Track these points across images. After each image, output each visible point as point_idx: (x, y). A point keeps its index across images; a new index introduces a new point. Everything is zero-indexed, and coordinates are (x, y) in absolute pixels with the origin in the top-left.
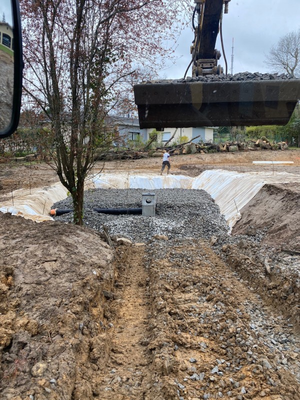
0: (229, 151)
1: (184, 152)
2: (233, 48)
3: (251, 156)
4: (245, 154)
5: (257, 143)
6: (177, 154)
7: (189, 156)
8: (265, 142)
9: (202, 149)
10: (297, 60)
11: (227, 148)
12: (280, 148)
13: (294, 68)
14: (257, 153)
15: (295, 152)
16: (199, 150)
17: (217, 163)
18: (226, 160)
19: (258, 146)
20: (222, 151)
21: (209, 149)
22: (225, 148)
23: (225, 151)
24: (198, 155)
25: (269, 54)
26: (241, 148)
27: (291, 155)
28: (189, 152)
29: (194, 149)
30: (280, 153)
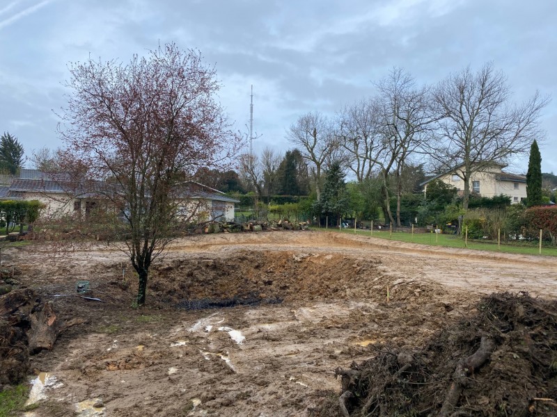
0: (252, 231)
1: (206, 231)
2: (252, 96)
3: (274, 236)
4: (268, 234)
5: (279, 223)
6: (199, 233)
7: (211, 236)
8: (287, 222)
9: (225, 228)
10: (315, 139)
11: (251, 227)
12: (301, 229)
13: (314, 147)
14: (279, 233)
15: (314, 233)
16: (222, 230)
17: (242, 243)
18: (250, 240)
19: (280, 226)
20: (246, 231)
21: (233, 228)
22: (248, 228)
23: (249, 231)
24: (222, 235)
26: (264, 228)
27: (311, 235)
28: (212, 232)
29: (217, 228)
30: (301, 233)
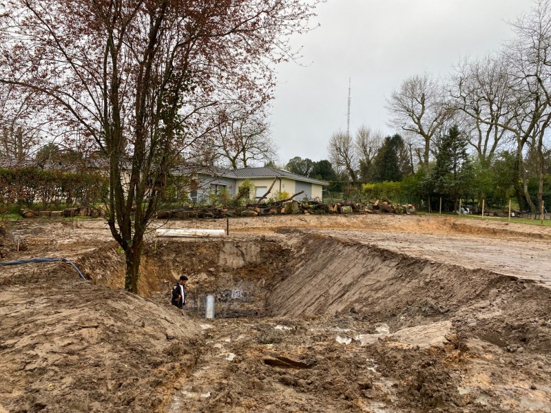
0: (340, 213)
1: (283, 211)
2: (350, 89)
3: (368, 220)
4: (361, 217)
5: (376, 204)
6: (273, 214)
7: (289, 217)
8: (386, 203)
9: (306, 209)
10: (423, 107)
11: (339, 209)
12: (405, 212)
13: (421, 116)
14: (376, 217)
15: (423, 218)
16: (302, 210)
17: (325, 227)
18: (336, 223)
19: (377, 207)
20: (332, 213)
21: (315, 209)
22: (335, 209)
23: (335, 212)
24: (301, 216)
25: (390, 99)
26: (356, 210)
27: (419, 221)
28: (289, 212)
29: (296, 208)
30: (405, 217)
